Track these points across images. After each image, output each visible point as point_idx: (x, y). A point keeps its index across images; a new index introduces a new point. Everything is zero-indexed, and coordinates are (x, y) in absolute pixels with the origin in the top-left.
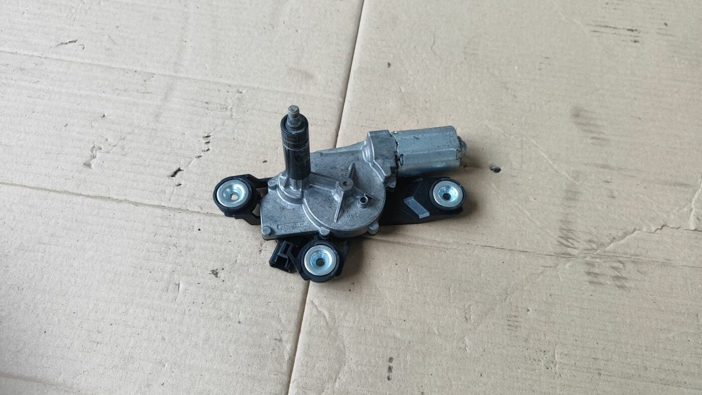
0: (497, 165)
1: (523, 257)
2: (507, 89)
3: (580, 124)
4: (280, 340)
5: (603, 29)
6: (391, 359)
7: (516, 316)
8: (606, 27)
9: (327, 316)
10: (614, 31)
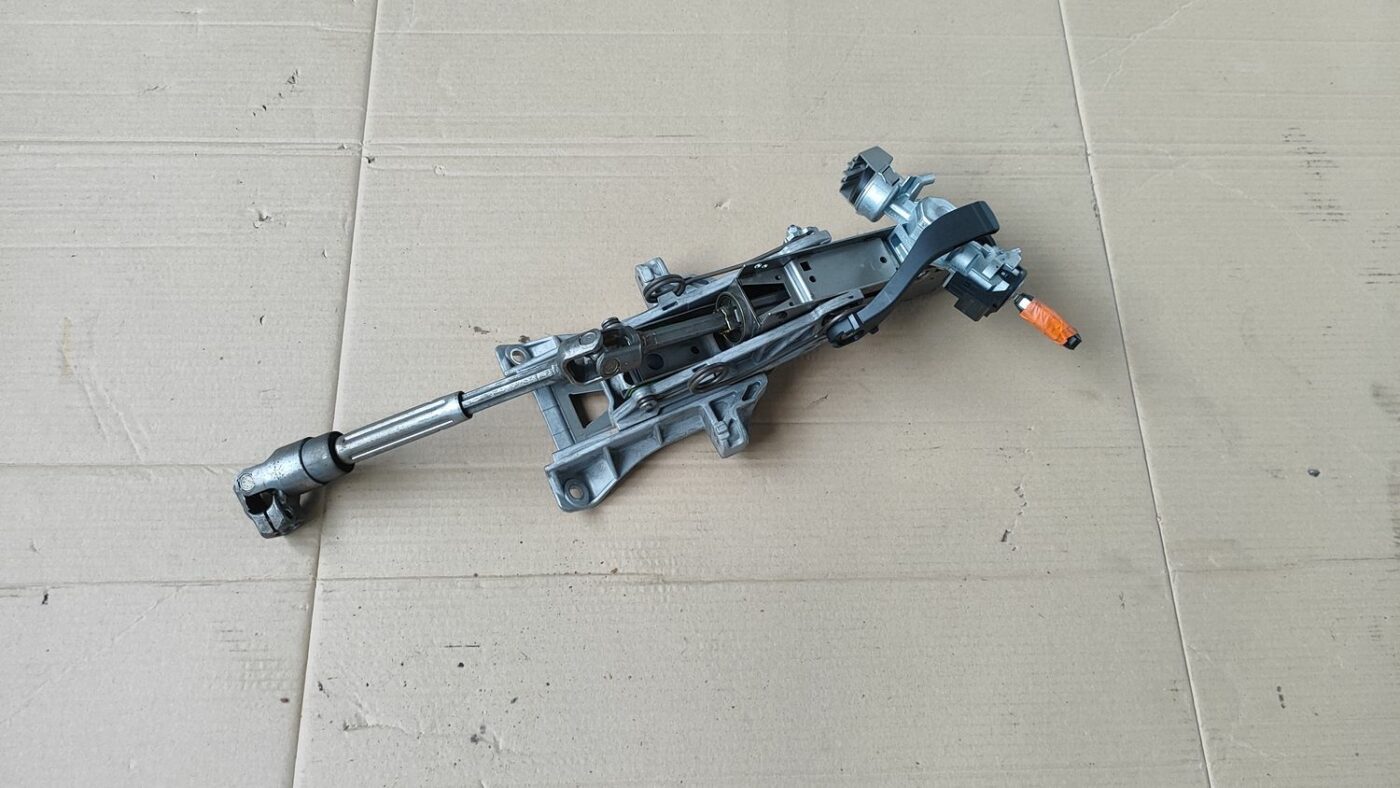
0: (1315, 467)
1: (1367, 565)
2: (1299, 374)
3: (1383, 405)
4: (1177, 690)
5: (1379, 278)
6: (1279, 689)
7: (1376, 626)
8: (1380, 274)
9: (1208, 657)
10: (1391, 279)
